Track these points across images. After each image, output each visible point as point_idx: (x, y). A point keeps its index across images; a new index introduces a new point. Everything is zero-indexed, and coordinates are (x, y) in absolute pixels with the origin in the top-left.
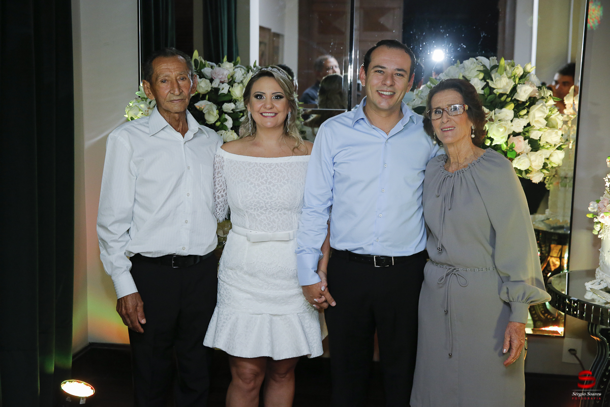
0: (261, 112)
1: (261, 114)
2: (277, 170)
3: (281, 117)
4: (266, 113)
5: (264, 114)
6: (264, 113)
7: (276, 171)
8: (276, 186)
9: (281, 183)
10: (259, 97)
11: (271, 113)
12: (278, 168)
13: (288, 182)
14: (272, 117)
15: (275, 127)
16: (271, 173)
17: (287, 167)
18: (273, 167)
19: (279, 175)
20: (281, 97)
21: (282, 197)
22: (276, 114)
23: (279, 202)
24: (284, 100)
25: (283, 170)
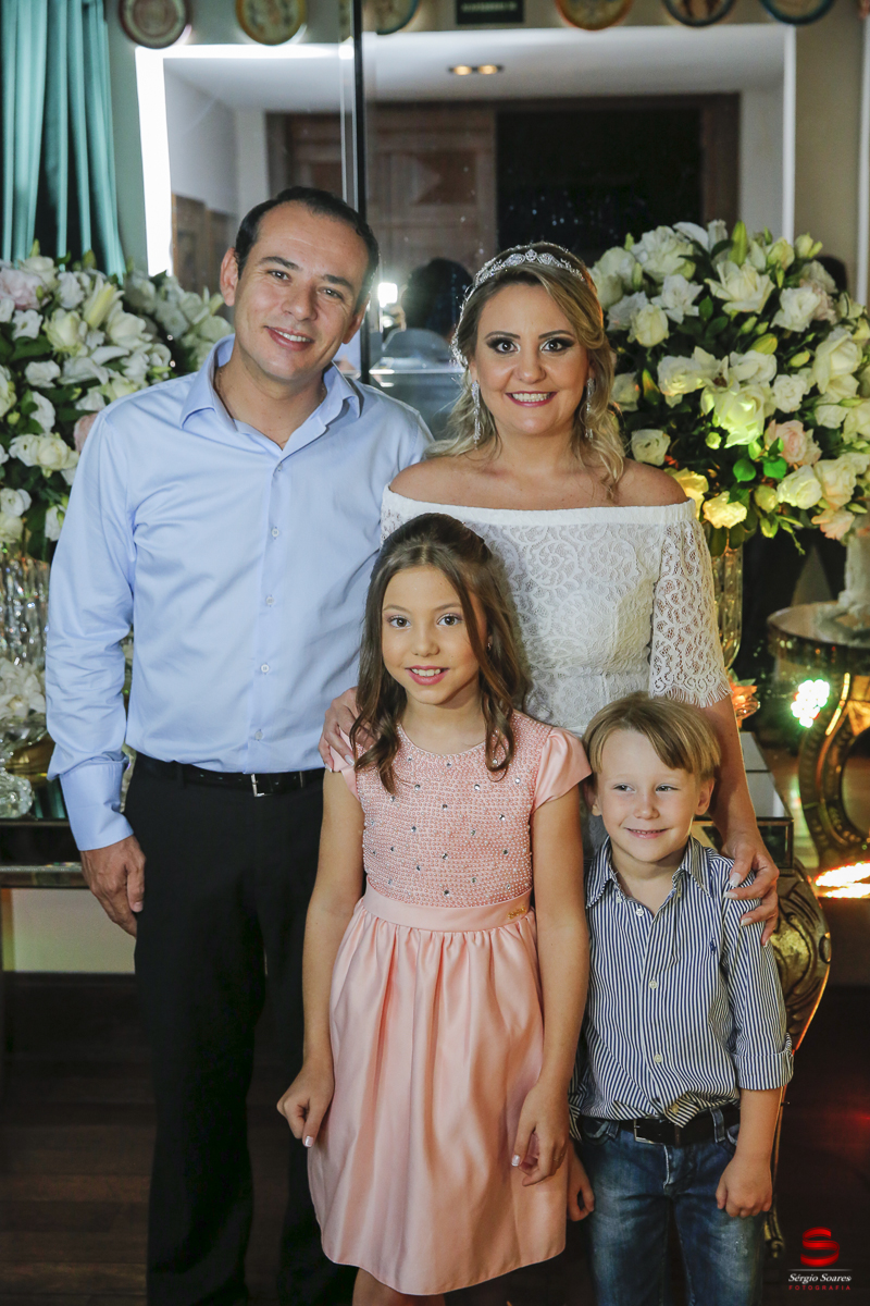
0: (509, 390)
1: (511, 395)
2: (550, 548)
3: (565, 402)
4: (523, 392)
5: (516, 396)
6: (518, 393)
7: (547, 551)
8: (547, 595)
9: (561, 586)
10: (500, 347)
11: (537, 393)
12: (552, 541)
13: (580, 582)
14: (540, 403)
15: (549, 432)
16: (534, 557)
17: (580, 537)
18: (538, 538)
19: (555, 562)
20: (566, 344)
21: (564, 625)
22: (551, 395)
23: (556, 642)
24: (572, 354)
25: (568, 547)
